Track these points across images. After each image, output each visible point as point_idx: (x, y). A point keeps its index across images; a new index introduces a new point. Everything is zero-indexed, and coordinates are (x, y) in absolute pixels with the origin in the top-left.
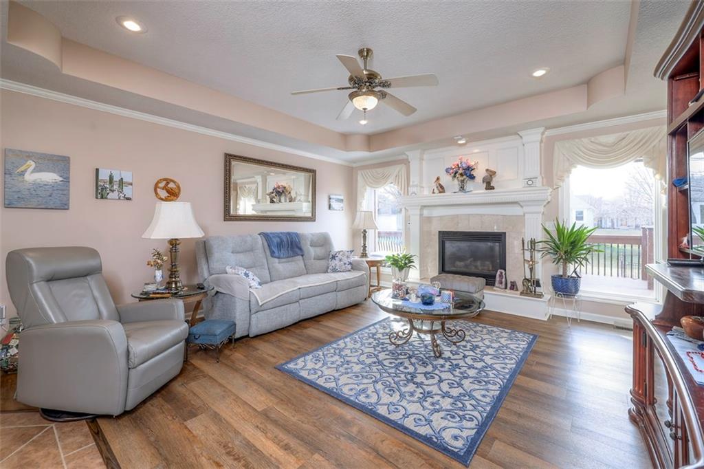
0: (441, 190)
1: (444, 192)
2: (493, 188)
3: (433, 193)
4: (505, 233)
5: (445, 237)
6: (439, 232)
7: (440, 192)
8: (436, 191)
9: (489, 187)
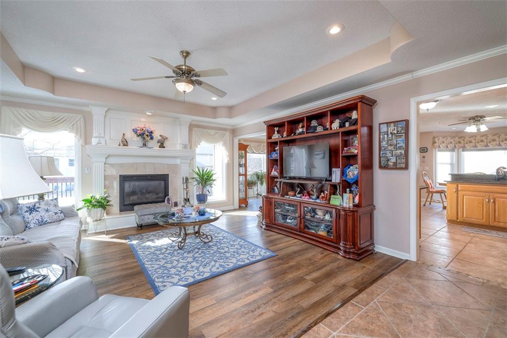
0: (126, 144)
1: (127, 146)
2: (164, 147)
3: (119, 145)
4: (168, 175)
5: (124, 179)
6: (120, 175)
7: (124, 145)
8: (122, 145)
9: (162, 146)
